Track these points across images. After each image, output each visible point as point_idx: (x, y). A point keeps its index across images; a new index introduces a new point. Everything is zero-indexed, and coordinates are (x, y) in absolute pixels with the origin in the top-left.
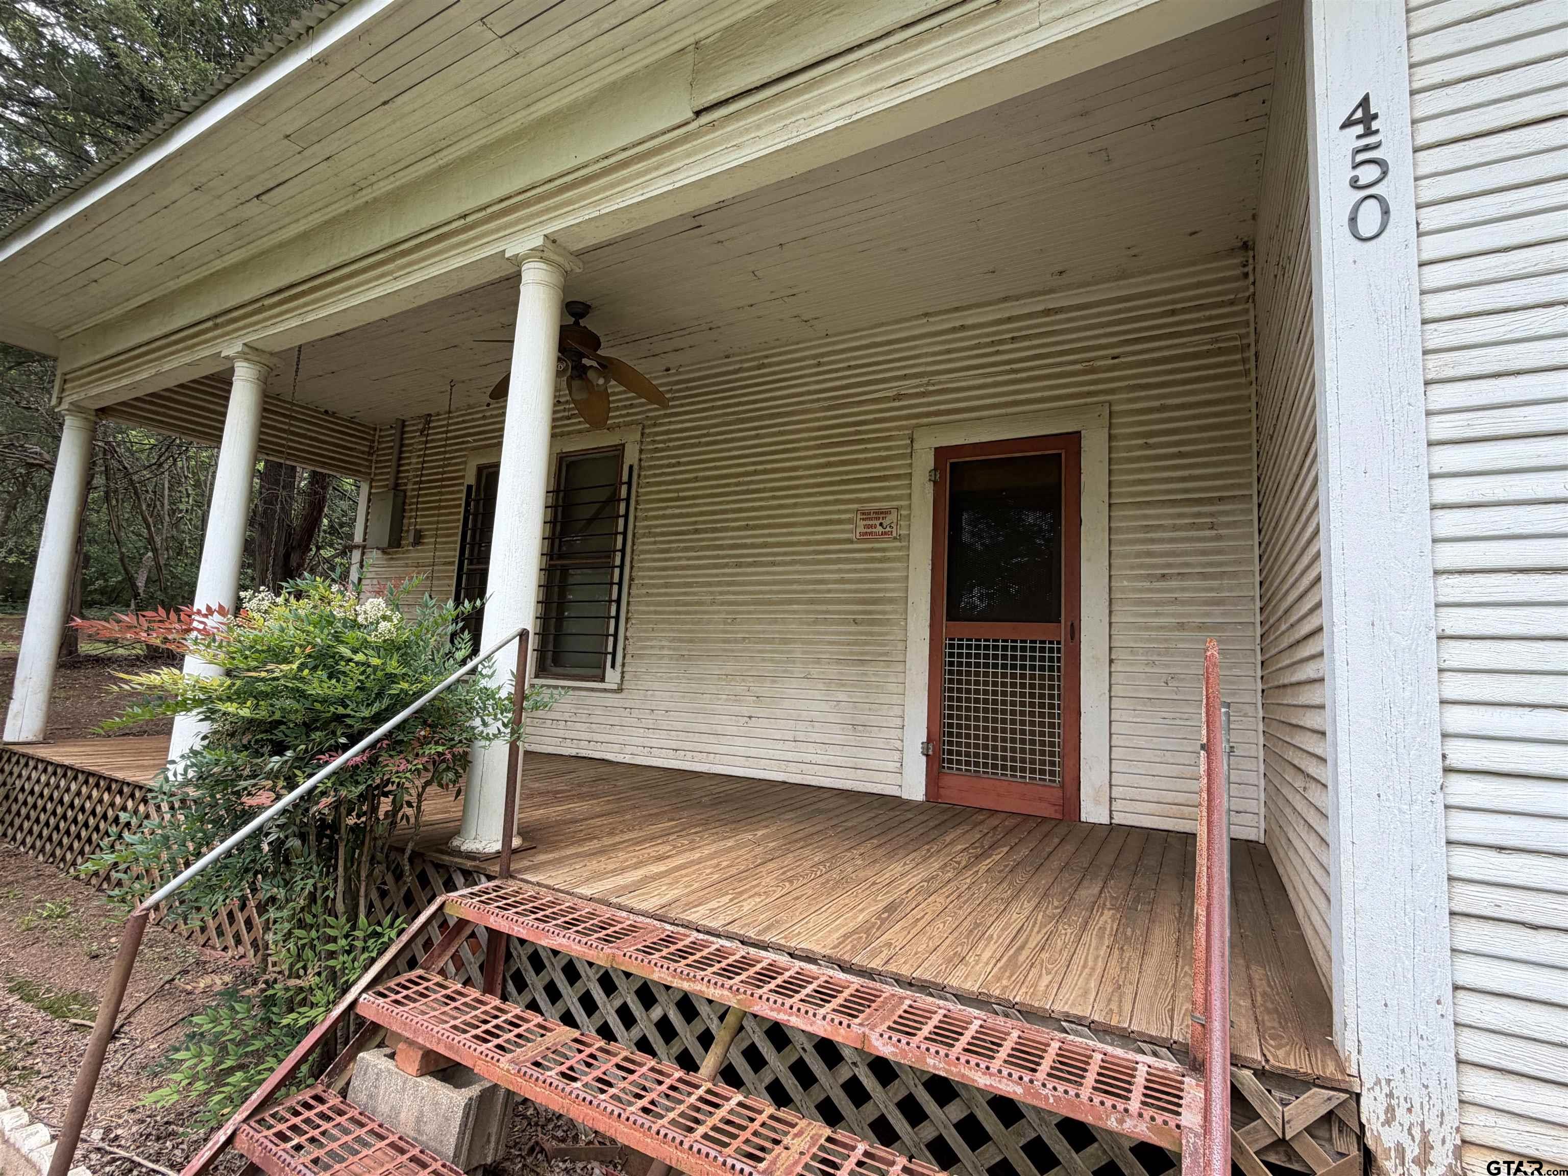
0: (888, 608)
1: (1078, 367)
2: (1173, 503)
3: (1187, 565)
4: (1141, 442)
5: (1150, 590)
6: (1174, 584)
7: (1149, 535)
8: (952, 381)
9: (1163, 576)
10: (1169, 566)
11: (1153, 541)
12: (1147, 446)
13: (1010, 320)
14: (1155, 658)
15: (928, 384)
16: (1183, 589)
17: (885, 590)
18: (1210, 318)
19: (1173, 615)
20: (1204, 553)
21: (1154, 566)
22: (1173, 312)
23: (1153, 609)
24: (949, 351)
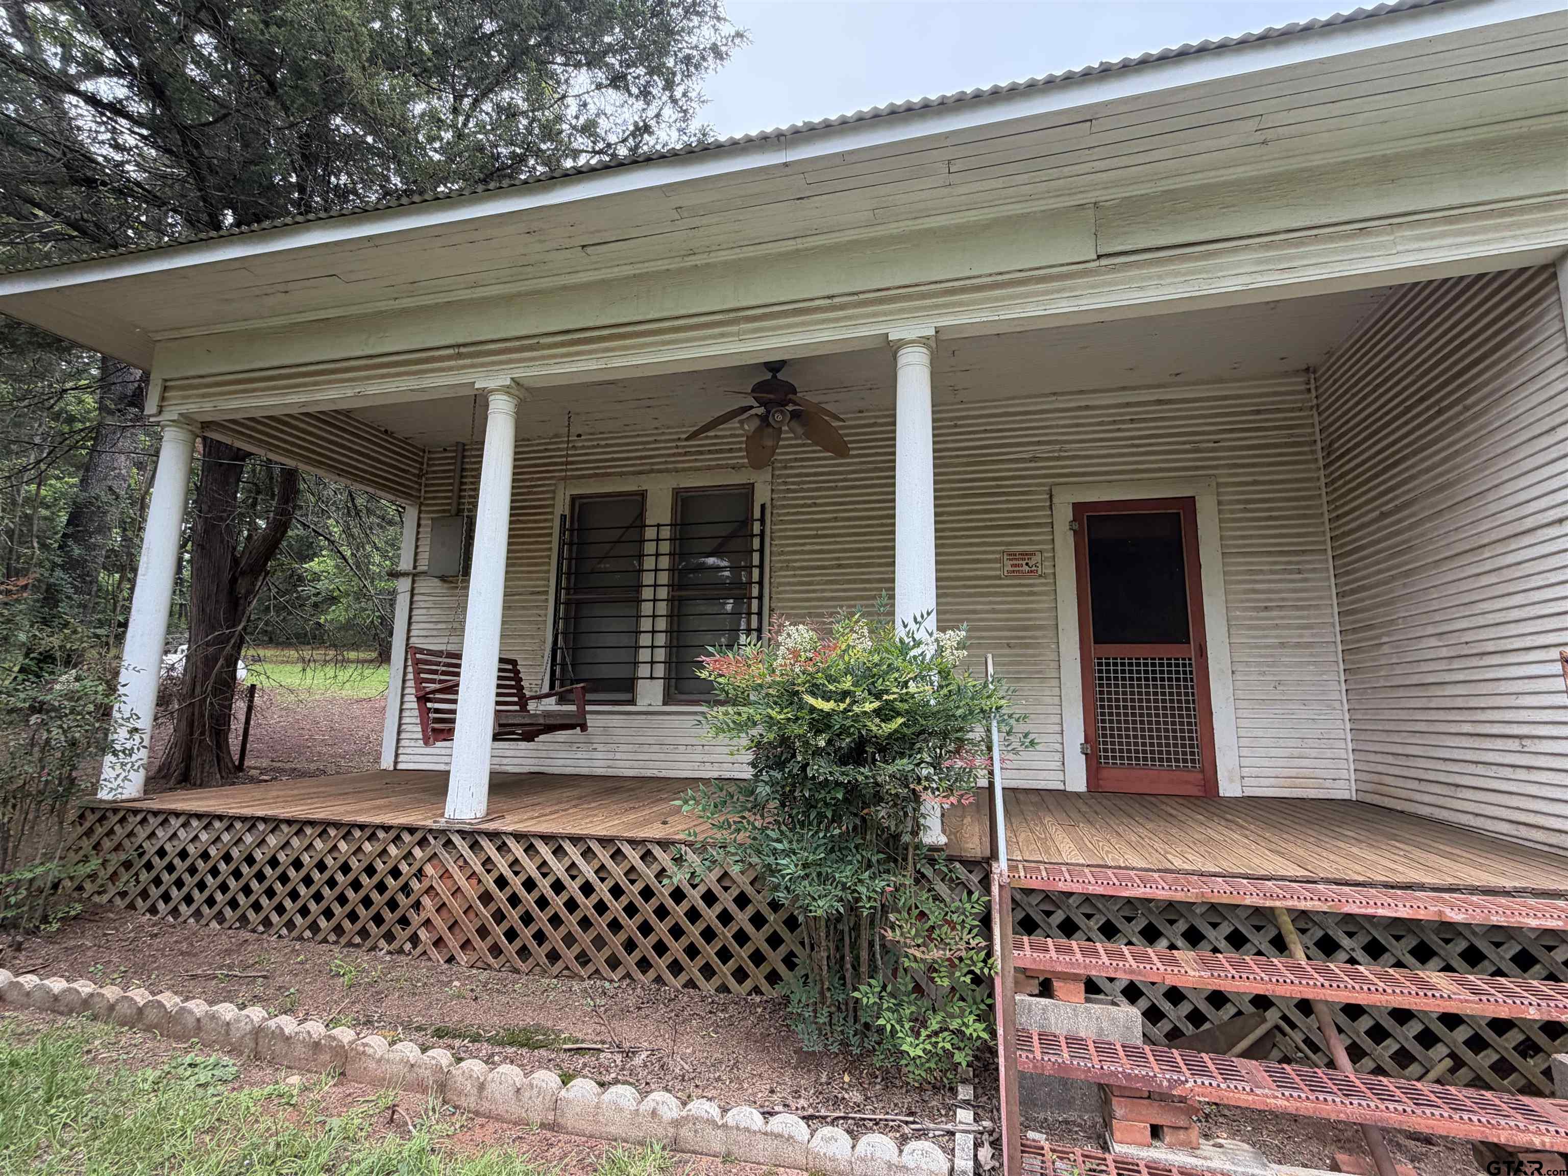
0: (1038, 633)
1: (1187, 446)
2: (1269, 553)
3: (1283, 599)
4: (1242, 506)
5: (1257, 619)
6: (1274, 613)
7: (1253, 577)
8: (1082, 449)
9: (1266, 607)
10: (1271, 600)
11: (1256, 582)
12: (1246, 510)
13: (1128, 405)
14: (1265, 669)
15: (1060, 450)
16: (1282, 618)
17: (1035, 619)
18: (1285, 419)
19: (1276, 637)
20: (1295, 591)
21: (1259, 600)
22: (1258, 412)
23: (1261, 633)
24: (1077, 425)
